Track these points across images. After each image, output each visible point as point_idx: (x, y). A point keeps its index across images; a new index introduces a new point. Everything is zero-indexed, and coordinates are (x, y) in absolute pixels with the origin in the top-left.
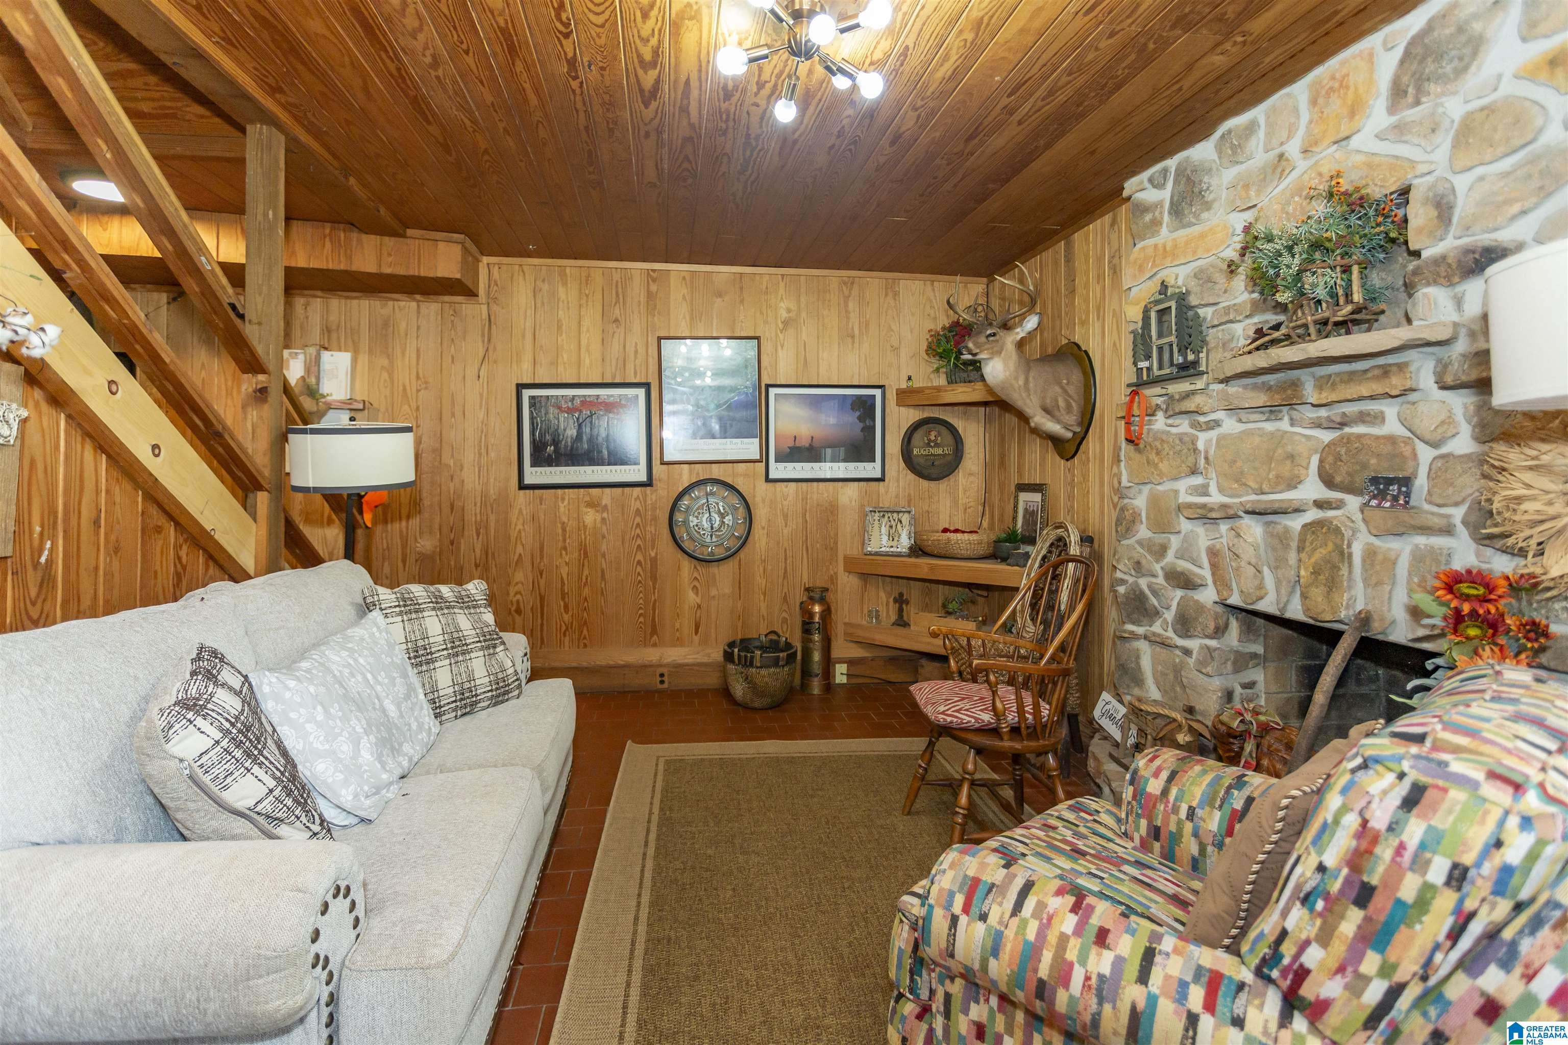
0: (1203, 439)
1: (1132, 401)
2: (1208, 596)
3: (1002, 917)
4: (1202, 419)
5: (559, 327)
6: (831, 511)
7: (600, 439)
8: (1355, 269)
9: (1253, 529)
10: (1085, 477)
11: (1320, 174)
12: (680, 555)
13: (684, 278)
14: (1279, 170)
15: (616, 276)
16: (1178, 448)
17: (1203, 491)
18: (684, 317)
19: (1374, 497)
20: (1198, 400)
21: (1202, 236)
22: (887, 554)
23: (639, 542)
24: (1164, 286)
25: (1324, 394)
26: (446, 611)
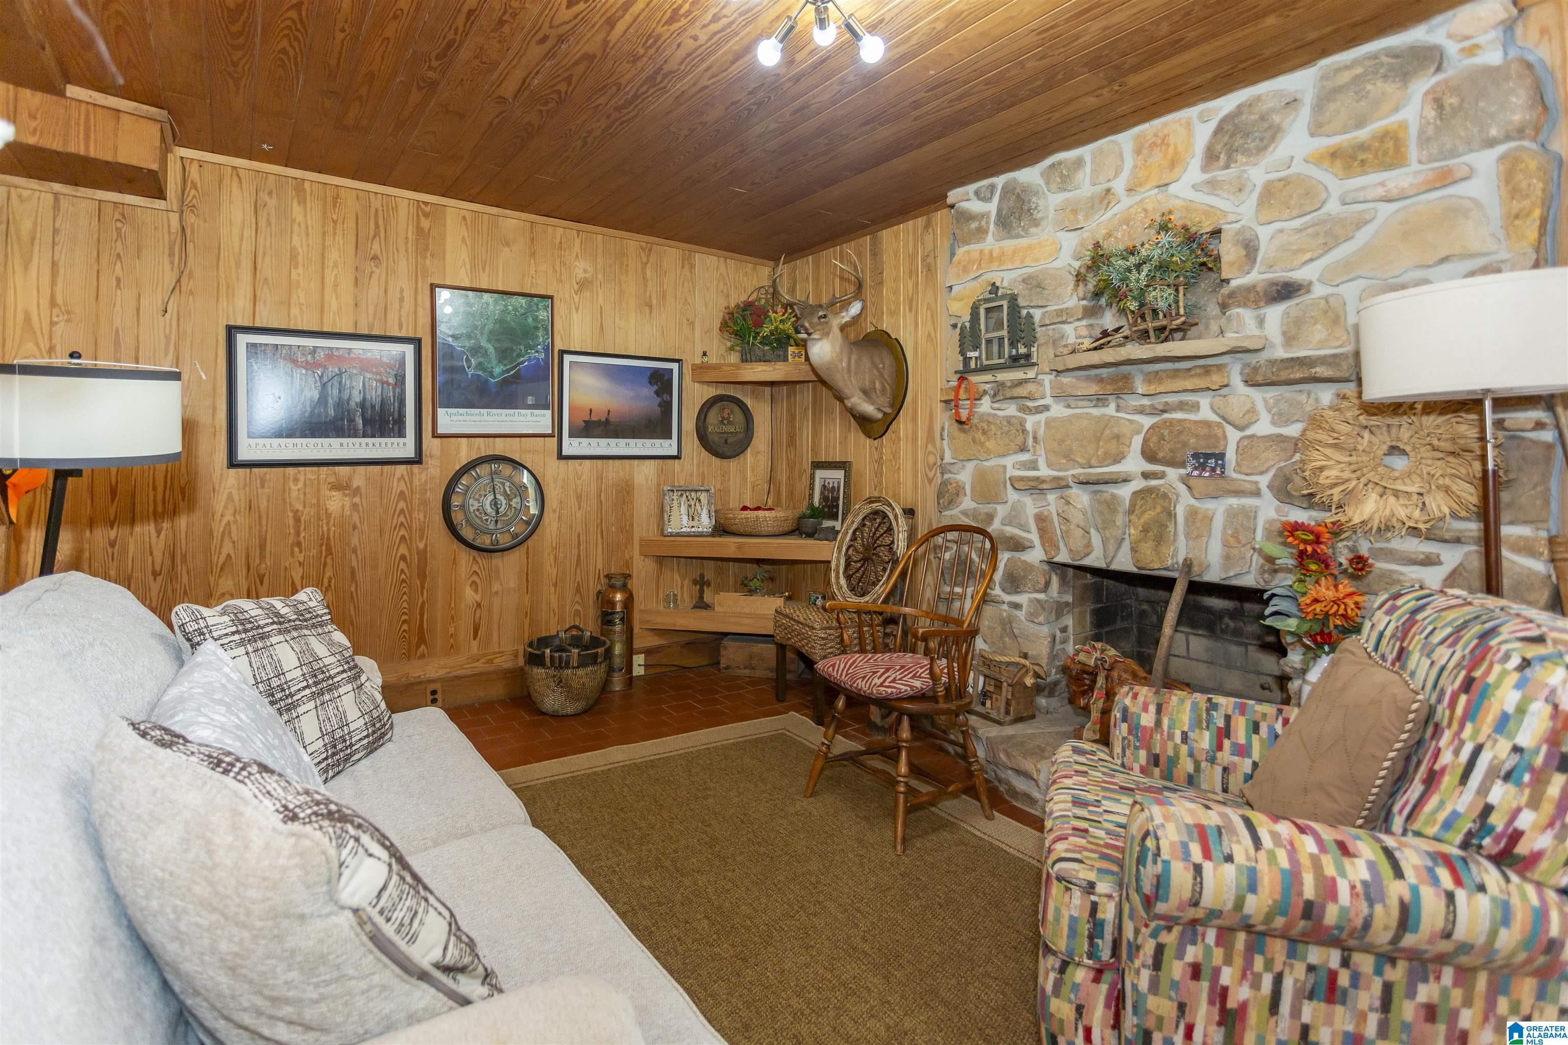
0: (1031, 422)
1: (959, 386)
2: (1035, 556)
3: (1247, 854)
4: (1030, 404)
5: (293, 257)
6: (625, 491)
7: (352, 404)
8: (1181, 289)
9: (1081, 498)
10: (895, 455)
11: (1145, 210)
12: (456, 545)
13: (464, 218)
14: (1106, 202)
15: (376, 203)
16: (1006, 429)
17: (1033, 465)
18: (464, 264)
19: (1196, 469)
20: (1031, 387)
21: (1030, 247)
22: (688, 535)
23: (403, 532)
24: (994, 288)
25: (1152, 387)
26: (295, 634)
